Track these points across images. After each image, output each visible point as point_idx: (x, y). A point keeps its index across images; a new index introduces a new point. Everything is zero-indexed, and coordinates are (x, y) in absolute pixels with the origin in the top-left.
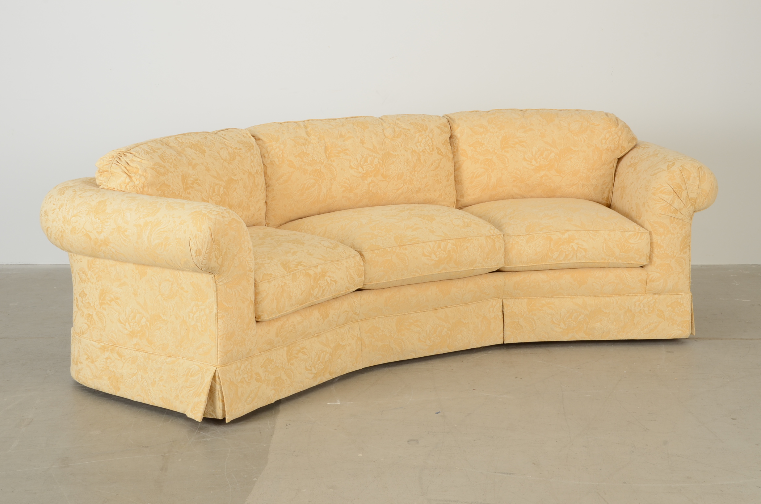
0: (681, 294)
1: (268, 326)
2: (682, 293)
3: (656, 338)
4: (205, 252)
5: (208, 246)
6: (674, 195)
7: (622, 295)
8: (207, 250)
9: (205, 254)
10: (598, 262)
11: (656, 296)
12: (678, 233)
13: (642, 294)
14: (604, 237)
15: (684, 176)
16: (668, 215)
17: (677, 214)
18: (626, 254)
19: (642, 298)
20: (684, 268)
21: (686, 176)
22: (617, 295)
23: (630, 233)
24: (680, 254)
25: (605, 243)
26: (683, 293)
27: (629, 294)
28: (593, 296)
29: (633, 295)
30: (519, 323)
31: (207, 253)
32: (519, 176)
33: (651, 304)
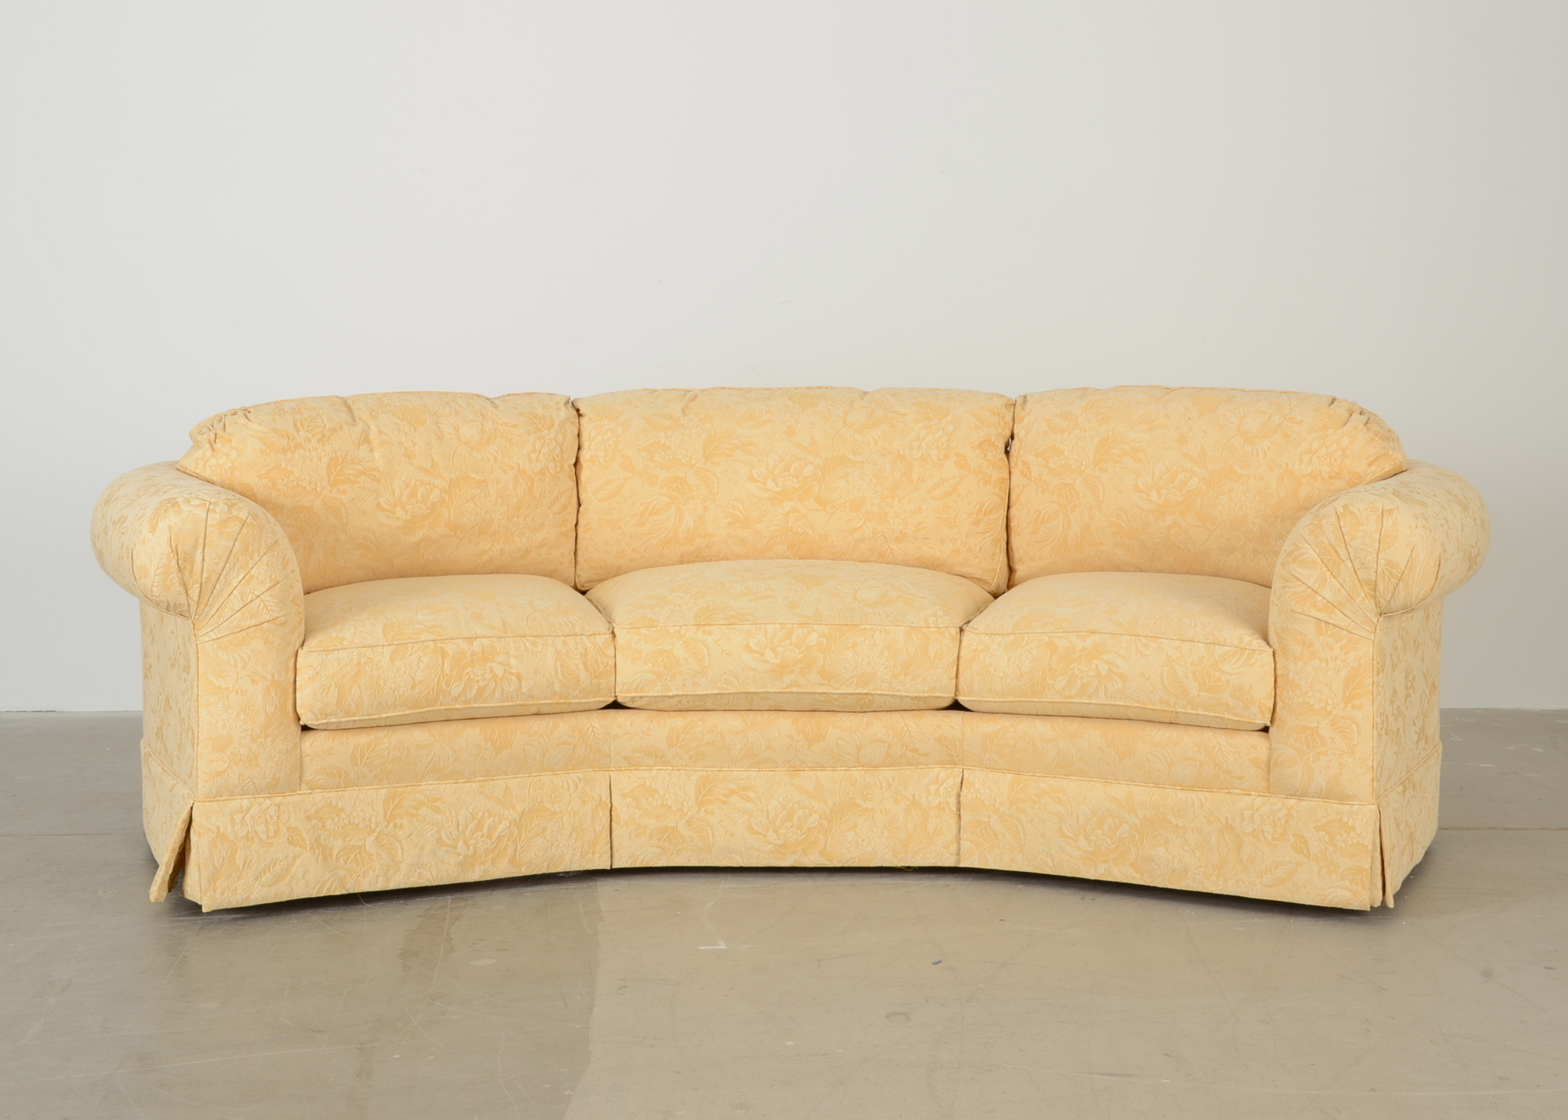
0: (1350, 803)
1: (331, 739)
2: (1353, 803)
3: (1291, 901)
4: (155, 572)
5: (161, 560)
6: (1321, 568)
7: (1215, 790)
8: (158, 568)
9: (155, 575)
10: (1151, 707)
11: (1292, 802)
12: (1336, 658)
13: (1261, 794)
14: (1167, 653)
15: (1343, 529)
16: (1309, 614)
17: (1332, 615)
18: (1212, 696)
19: (1259, 801)
20: (1355, 742)
21: (1348, 528)
22: (1205, 790)
23: (1226, 649)
24: (1344, 709)
25: (1167, 666)
26: (1355, 803)
27: (1231, 791)
28: (1152, 785)
29: (1241, 792)
30: (989, 825)
31: (158, 575)
32: (1123, 524)
33: (1279, 819)
